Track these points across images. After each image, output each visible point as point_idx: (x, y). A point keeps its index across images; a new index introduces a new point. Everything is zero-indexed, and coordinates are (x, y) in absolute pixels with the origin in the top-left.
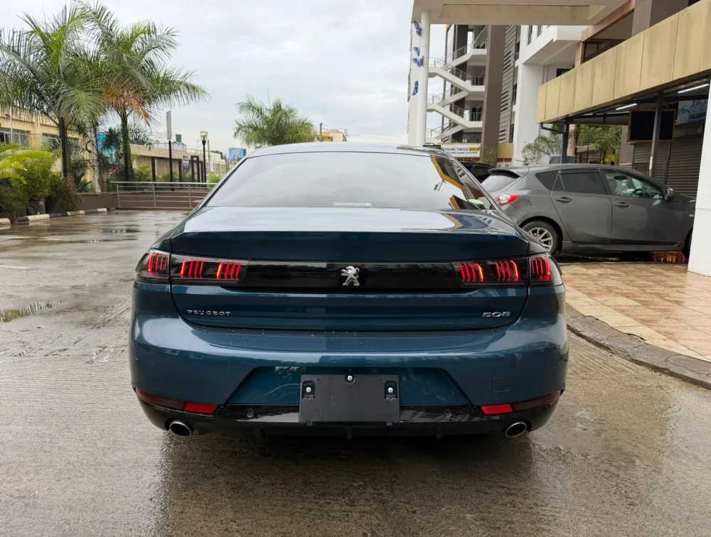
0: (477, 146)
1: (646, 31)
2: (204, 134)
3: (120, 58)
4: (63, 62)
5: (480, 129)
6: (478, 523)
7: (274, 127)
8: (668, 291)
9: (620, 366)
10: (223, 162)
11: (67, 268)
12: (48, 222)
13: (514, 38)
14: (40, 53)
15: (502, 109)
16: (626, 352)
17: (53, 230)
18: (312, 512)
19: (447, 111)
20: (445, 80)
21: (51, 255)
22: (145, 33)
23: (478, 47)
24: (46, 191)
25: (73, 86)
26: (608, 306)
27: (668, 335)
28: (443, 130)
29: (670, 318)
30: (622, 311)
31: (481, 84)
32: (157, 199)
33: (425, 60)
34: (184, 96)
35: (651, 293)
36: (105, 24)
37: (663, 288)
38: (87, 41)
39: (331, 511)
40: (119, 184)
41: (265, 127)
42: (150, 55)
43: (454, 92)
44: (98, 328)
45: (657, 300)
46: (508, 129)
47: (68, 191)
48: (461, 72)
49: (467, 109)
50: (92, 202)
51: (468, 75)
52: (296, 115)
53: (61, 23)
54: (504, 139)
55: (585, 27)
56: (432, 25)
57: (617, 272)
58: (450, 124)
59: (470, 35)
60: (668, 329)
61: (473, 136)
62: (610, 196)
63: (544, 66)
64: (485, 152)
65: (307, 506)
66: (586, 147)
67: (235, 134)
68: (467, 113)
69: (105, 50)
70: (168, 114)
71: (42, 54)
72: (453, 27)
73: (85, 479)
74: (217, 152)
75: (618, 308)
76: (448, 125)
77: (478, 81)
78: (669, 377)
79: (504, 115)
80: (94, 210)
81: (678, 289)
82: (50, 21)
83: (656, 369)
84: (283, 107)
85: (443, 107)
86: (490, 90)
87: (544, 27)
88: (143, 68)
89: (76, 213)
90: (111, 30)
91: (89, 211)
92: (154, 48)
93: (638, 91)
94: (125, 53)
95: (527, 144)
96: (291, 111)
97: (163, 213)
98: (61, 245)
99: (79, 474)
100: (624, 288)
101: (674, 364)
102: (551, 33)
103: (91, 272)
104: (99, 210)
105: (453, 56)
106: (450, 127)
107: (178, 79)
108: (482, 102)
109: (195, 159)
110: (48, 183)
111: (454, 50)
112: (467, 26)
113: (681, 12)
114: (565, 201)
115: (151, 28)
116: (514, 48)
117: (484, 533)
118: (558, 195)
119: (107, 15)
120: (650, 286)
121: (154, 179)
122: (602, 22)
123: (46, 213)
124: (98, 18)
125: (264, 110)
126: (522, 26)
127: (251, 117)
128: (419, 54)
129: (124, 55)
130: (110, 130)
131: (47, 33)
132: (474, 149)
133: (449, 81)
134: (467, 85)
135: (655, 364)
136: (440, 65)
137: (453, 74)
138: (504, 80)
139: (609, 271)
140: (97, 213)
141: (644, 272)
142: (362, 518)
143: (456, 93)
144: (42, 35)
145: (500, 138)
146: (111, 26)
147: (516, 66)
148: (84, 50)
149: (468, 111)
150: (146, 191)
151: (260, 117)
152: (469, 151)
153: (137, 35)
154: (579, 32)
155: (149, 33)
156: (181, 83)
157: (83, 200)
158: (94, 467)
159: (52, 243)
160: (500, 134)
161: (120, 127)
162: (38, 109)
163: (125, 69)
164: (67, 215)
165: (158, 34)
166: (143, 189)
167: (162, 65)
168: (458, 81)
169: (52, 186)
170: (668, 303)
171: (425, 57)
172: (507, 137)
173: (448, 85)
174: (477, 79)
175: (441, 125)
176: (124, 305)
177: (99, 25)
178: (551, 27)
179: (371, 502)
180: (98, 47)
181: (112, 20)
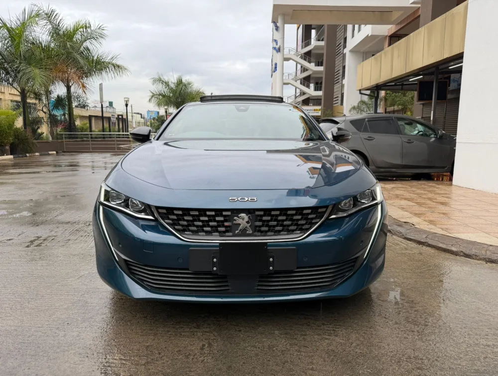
0: (319, 108)
1: (426, 26)
2: (126, 99)
3: (65, 46)
4: (23, 48)
5: (321, 96)
6: (282, 336)
7: (178, 94)
8: (436, 196)
9: (396, 242)
10: (142, 120)
11: (21, 189)
12: (11, 161)
13: (343, 33)
14: (6, 42)
15: (335, 82)
16: (401, 233)
17: (15, 166)
18: (170, 333)
19: (298, 84)
20: (297, 63)
21: (10, 181)
22: (83, 28)
23: (319, 40)
24: (11, 139)
25: (30, 64)
26: (394, 206)
27: (431, 222)
28: (296, 97)
29: (434, 212)
30: (403, 209)
31: (322, 65)
32: (92, 144)
33: (281, 49)
34: (112, 72)
35: (425, 198)
36: (55, 22)
37: (433, 195)
38: (41, 33)
39: (183, 332)
40: (66, 134)
41: (171, 95)
42: (87, 44)
43: (303, 71)
44: (37, 226)
45: (428, 202)
46: (340, 96)
47: (27, 139)
48: (308, 57)
49: (312, 83)
50: (45, 147)
51: (312, 59)
52: (193, 87)
53: (21, 20)
54: (337, 103)
55: (390, 26)
56: (285, 25)
57: (404, 186)
58: (301, 93)
59: (313, 32)
60: (431, 219)
61: (316, 101)
62: (401, 136)
63: (363, 53)
64: (324, 112)
65: (166, 329)
66: (392, 108)
67: (150, 99)
68: (312, 86)
69: (54, 40)
70: (101, 85)
71: (8, 42)
72: (301, 26)
73: (12, 318)
74: (138, 114)
75: (401, 207)
76: (299, 94)
77: (319, 64)
78: (428, 248)
79: (337, 87)
80: (46, 153)
81: (443, 195)
82: (14, 19)
83: (420, 243)
84: (184, 81)
85: (296, 81)
86: (326, 69)
87: (363, 26)
88: (82, 53)
89: (33, 154)
90: (59, 26)
91: (43, 153)
92: (89, 39)
93: (421, 66)
94: (69, 42)
95: (353, 106)
96: (189, 84)
97: (97, 154)
98: (19, 175)
99: (9, 315)
100: (407, 195)
101: (431, 239)
102: (367, 30)
103: (38, 191)
104: (50, 152)
105: (302, 46)
106: (301, 95)
107: (107, 61)
108: (322, 78)
109: (120, 117)
110: (12, 133)
111: (302, 42)
112: (311, 25)
113: (447, 13)
114: (370, 139)
115: (87, 24)
116: (342, 41)
117: (285, 342)
118: (365, 135)
119: (56, 15)
120: (425, 194)
121: (91, 131)
122: (400, 23)
123: (11, 155)
124: (49, 17)
125: (170, 83)
126: (348, 25)
127: (160, 88)
128: (277, 44)
129: (68, 43)
130: (58, 96)
131: (12, 28)
132: (316, 110)
133: (300, 64)
134: (312, 66)
135: (419, 240)
136: (293, 53)
137: (302, 58)
138: (336, 63)
139: (400, 185)
140: (49, 154)
141: (423, 186)
142: (204, 336)
143: (304, 71)
144: (8, 29)
145: (334, 102)
146: (59, 23)
147: (344, 52)
148: (39, 40)
149: (313, 84)
150: (85, 139)
151: (167, 88)
152: (313, 111)
153: (77, 30)
154: (386, 29)
155: (86, 28)
156: (109, 63)
157: (38, 146)
158: (20, 310)
159: (12, 174)
160: (334, 100)
161: (66, 94)
162: (5, 81)
163: (69, 53)
164: (26, 156)
165: (92, 28)
166: (82, 138)
167: (96, 51)
168: (306, 64)
169: (15, 136)
170: (434, 204)
171: (281, 46)
172: (339, 102)
173: (299, 66)
174: (318, 62)
175: (294, 93)
176: (58, 212)
177: (50, 22)
178: (367, 25)
179: (212, 325)
180: (50, 38)
181: (60, 19)
